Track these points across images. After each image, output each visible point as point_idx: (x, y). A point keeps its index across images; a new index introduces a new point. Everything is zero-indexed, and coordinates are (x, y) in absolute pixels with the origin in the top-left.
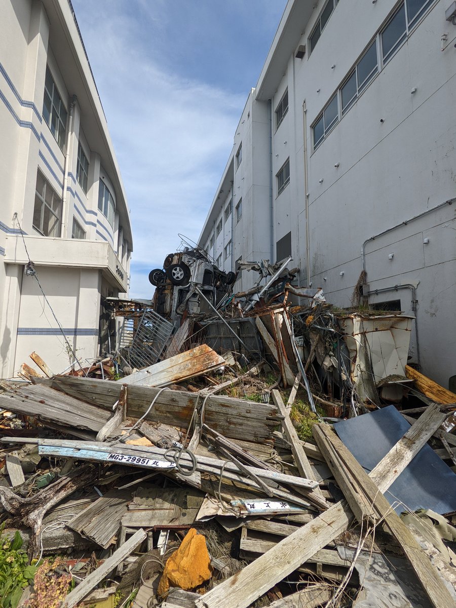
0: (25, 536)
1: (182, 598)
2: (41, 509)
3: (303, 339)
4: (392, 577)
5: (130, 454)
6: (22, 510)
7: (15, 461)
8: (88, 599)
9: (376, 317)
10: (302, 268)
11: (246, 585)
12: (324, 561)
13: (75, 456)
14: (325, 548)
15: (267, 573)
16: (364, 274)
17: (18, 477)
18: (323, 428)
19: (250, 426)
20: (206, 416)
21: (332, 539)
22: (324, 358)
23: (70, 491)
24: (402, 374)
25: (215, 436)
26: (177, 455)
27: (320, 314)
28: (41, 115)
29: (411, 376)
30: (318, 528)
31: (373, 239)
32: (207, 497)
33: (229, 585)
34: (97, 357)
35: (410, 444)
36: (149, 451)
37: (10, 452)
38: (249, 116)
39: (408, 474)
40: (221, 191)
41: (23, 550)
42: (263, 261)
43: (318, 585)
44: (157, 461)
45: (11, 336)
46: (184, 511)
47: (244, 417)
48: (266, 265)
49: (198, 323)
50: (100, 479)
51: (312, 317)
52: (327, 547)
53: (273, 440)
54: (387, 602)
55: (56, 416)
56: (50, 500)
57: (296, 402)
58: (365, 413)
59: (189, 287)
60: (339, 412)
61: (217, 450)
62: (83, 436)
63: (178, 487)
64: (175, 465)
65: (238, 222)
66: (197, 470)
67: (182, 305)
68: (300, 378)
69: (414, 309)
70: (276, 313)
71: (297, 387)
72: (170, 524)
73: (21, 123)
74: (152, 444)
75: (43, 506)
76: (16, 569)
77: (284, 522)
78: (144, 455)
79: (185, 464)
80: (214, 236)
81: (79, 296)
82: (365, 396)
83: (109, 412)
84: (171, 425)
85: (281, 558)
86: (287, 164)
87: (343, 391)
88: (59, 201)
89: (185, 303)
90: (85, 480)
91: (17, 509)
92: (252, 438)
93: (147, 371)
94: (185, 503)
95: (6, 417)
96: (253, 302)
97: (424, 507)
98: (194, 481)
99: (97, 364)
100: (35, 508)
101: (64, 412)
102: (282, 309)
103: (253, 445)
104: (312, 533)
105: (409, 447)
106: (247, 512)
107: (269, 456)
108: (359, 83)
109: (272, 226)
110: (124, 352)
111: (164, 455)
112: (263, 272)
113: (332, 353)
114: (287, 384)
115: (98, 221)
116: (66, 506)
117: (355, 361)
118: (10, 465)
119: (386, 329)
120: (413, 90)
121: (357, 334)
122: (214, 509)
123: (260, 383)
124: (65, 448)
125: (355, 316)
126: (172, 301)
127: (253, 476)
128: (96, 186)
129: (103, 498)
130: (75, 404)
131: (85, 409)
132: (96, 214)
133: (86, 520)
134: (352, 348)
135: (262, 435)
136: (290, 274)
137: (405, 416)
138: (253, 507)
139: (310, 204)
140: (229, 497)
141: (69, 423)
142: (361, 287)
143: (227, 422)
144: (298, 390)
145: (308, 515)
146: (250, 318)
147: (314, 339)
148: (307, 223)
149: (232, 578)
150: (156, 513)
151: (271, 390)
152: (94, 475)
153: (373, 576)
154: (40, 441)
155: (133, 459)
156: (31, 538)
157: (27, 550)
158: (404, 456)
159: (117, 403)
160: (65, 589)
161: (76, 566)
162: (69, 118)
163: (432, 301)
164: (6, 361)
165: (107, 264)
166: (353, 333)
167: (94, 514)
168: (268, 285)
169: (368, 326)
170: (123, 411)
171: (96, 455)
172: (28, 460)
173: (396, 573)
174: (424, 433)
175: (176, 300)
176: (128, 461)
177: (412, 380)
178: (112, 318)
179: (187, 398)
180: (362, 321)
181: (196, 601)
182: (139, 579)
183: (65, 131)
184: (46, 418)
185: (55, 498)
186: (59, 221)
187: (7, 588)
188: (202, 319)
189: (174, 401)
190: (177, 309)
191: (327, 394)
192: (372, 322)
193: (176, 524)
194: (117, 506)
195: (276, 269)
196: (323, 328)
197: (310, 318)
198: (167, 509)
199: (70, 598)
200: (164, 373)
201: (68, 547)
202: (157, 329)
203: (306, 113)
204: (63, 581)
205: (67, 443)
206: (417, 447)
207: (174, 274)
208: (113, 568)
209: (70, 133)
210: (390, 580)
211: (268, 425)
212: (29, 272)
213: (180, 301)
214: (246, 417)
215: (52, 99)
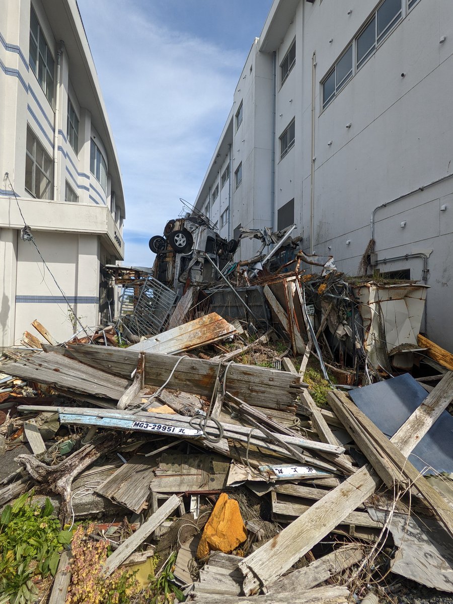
0: (55, 503)
1: (223, 561)
2: (68, 476)
3: (313, 308)
4: (425, 537)
5: (155, 422)
6: (49, 477)
7: (33, 428)
8: (127, 562)
9: (391, 286)
10: (305, 237)
11: (286, 547)
12: (357, 523)
13: (98, 424)
14: (355, 510)
15: (305, 535)
16: (373, 243)
17: (38, 445)
18: (338, 395)
19: (272, 393)
20: (227, 384)
21: (362, 502)
22: (338, 327)
23: (94, 458)
24: (414, 342)
25: (238, 404)
26: (203, 423)
27: (333, 283)
28: (28, 62)
29: (424, 345)
30: (348, 492)
31: (385, 206)
32: (233, 463)
33: (270, 548)
34: (98, 325)
35: (429, 410)
36: (174, 419)
37: (26, 420)
38: (251, 70)
39: (428, 440)
40: (218, 155)
41: (53, 516)
42: (266, 229)
43: (351, 545)
44: (183, 429)
45: (10, 303)
46: (211, 476)
47: (267, 385)
48: (269, 233)
49: (203, 291)
50: (123, 446)
51: (325, 285)
52: (358, 510)
53: (295, 407)
54: (423, 560)
55: (73, 385)
56: (76, 468)
57: (307, 370)
58: (379, 381)
59: (192, 254)
60: (352, 380)
61: (241, 417)
62: (102, 404)
63: (202, 453)
64: (202, 432)
65: (237, 188)
66: (225, 437)
67: (185, 273)
68: (310, 346)
69: (425, 279)
70: (289, 281)
71: (308, 355)
72: (200, 489)
73: (7, 71)
74: (174, 412)
75: (70, 473)
76: (50, 535)
77: (311, 486)
78: (170, 423)
79: (212, 432)
80: (209, 203)
81: (78, 263)
82: (377, 364)
83: (126, 380)
84: (191, 392)
85: (317, 521)
86: (292, 125)
87: (356, 359)
88: (50, 162)
89: (188, 272)
90: (108, 447)
91: (44, 477)
92: (274, 406)
93: (156, 339)
94: (212, 469)
95: (16, 385)
96: (256, 271)
97: (446, 470)
98: (222, 448)
99: (100, 332)
100: (61, 476)
101: (81, 380)
102: (294, 278)
103: (275, 413)
104: (342, 496)
105: (429, 414)
106: (276, 477)
107: (292, 423)
108: (379, 32)
109: (273, 193)
110: (126, 320)
111: (189, 423)
112: (266, 240)
113: (345, 322)
114: (297, 352)
115: (91, 185)
116: (91, 472)
117: (369, 329)
118: (28, 432)
119: (400, 298)
120: (442, 39)
121: (372, 303)
122: (244, 474)
123: (270, 351)
124: (88, 416)
125: (371, 284)
126: (174, 269)
127: (282, 443)
128: (87, 147)
129: (127, 464)
130: (90, 373)
131: (101, 377)
132: (88, 177)
133: (114, 486)
134: (367, 316)
135: (284, 403)
136: (293, 243)
137: (421, 383)
138: (282, 473)
139: (316, 168)
140: (255, 462)
141: (87, 391)
142: (369, 256)
143: (249, 389)
144: (309, 358)
145: (334, 479)
146: (258, 287)
147: (327, 308)
148: (312, 189)
149: (271, 541)
150: (184, 479)
151: (282, 358)
152: (117, 442)
153: (406, 536)
154: (60, 409)
155: (158, 427)
156: (61, 505)
157: (58, 516)
158: (424, 423)
159: (135, 371)
160: (103, 554)
161: (109, 530)
162: (57, 68)
163: (445, 271)
164: (6, 329)
165: (107, 230)
166: (368, 302)
167: (122, 480)
168: (271, 253)
169: (383, 295)
170: (142, 379)
171: (120, 423)
172: (46, 427)
173: (428, 533)
174: (443, 400)
175: (178, 268)
176: (153, 428)
177: (425, 349)
178: (110, 286)
179: (207, 366)
180: (377, 290)
181: (240, 564)
182: (176, 543)
183: (53, 83)
184: (63, 386)
185: (81, 465)
186: (51, 183)
187: (43, 553)
188: (206, 288)
189: (194, 369)
190: (179, 277)
191: (338, 362)
192: (387, 290)
193: (206, 489)
194: (143, 472)
195: (279, 237)
196: (337, 297)
197: (323, 287)
198: (194, 475)
199: (110, 562)
200: (172, 342)
201: (99, 512)
202: (159, 297)
203: (315, 67)
204: (101, 546)
205: (88, 411)
206: (437, 413)
207: (177, 241)
208: (150, 533)
209: (58, 85)
210: (423, 540)
211: (290, 393)
212: (26, 237)
213: (183, 270)
214: (268, 385)
215: (38, 45)
